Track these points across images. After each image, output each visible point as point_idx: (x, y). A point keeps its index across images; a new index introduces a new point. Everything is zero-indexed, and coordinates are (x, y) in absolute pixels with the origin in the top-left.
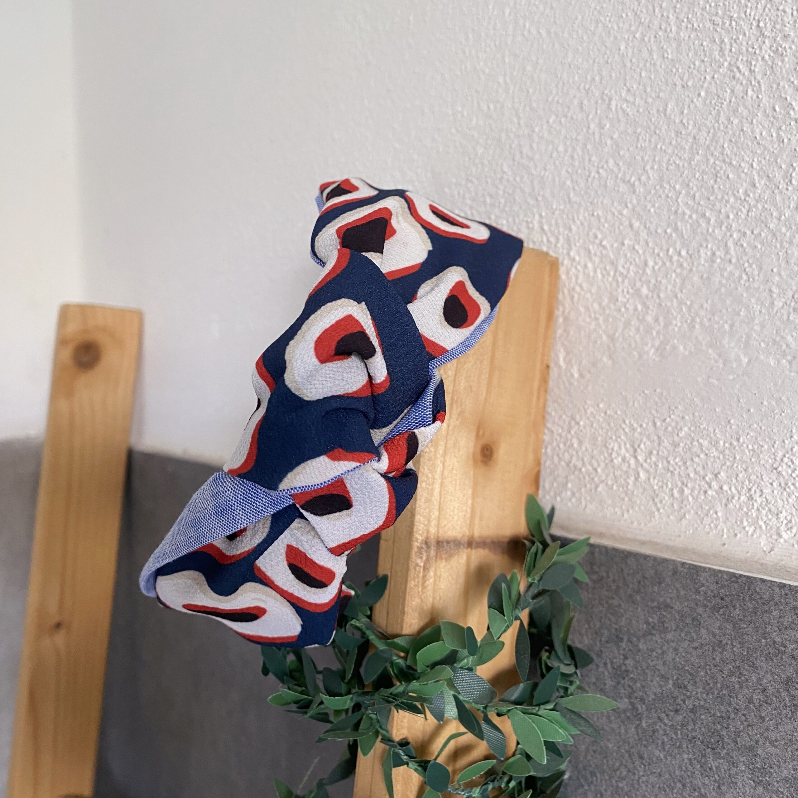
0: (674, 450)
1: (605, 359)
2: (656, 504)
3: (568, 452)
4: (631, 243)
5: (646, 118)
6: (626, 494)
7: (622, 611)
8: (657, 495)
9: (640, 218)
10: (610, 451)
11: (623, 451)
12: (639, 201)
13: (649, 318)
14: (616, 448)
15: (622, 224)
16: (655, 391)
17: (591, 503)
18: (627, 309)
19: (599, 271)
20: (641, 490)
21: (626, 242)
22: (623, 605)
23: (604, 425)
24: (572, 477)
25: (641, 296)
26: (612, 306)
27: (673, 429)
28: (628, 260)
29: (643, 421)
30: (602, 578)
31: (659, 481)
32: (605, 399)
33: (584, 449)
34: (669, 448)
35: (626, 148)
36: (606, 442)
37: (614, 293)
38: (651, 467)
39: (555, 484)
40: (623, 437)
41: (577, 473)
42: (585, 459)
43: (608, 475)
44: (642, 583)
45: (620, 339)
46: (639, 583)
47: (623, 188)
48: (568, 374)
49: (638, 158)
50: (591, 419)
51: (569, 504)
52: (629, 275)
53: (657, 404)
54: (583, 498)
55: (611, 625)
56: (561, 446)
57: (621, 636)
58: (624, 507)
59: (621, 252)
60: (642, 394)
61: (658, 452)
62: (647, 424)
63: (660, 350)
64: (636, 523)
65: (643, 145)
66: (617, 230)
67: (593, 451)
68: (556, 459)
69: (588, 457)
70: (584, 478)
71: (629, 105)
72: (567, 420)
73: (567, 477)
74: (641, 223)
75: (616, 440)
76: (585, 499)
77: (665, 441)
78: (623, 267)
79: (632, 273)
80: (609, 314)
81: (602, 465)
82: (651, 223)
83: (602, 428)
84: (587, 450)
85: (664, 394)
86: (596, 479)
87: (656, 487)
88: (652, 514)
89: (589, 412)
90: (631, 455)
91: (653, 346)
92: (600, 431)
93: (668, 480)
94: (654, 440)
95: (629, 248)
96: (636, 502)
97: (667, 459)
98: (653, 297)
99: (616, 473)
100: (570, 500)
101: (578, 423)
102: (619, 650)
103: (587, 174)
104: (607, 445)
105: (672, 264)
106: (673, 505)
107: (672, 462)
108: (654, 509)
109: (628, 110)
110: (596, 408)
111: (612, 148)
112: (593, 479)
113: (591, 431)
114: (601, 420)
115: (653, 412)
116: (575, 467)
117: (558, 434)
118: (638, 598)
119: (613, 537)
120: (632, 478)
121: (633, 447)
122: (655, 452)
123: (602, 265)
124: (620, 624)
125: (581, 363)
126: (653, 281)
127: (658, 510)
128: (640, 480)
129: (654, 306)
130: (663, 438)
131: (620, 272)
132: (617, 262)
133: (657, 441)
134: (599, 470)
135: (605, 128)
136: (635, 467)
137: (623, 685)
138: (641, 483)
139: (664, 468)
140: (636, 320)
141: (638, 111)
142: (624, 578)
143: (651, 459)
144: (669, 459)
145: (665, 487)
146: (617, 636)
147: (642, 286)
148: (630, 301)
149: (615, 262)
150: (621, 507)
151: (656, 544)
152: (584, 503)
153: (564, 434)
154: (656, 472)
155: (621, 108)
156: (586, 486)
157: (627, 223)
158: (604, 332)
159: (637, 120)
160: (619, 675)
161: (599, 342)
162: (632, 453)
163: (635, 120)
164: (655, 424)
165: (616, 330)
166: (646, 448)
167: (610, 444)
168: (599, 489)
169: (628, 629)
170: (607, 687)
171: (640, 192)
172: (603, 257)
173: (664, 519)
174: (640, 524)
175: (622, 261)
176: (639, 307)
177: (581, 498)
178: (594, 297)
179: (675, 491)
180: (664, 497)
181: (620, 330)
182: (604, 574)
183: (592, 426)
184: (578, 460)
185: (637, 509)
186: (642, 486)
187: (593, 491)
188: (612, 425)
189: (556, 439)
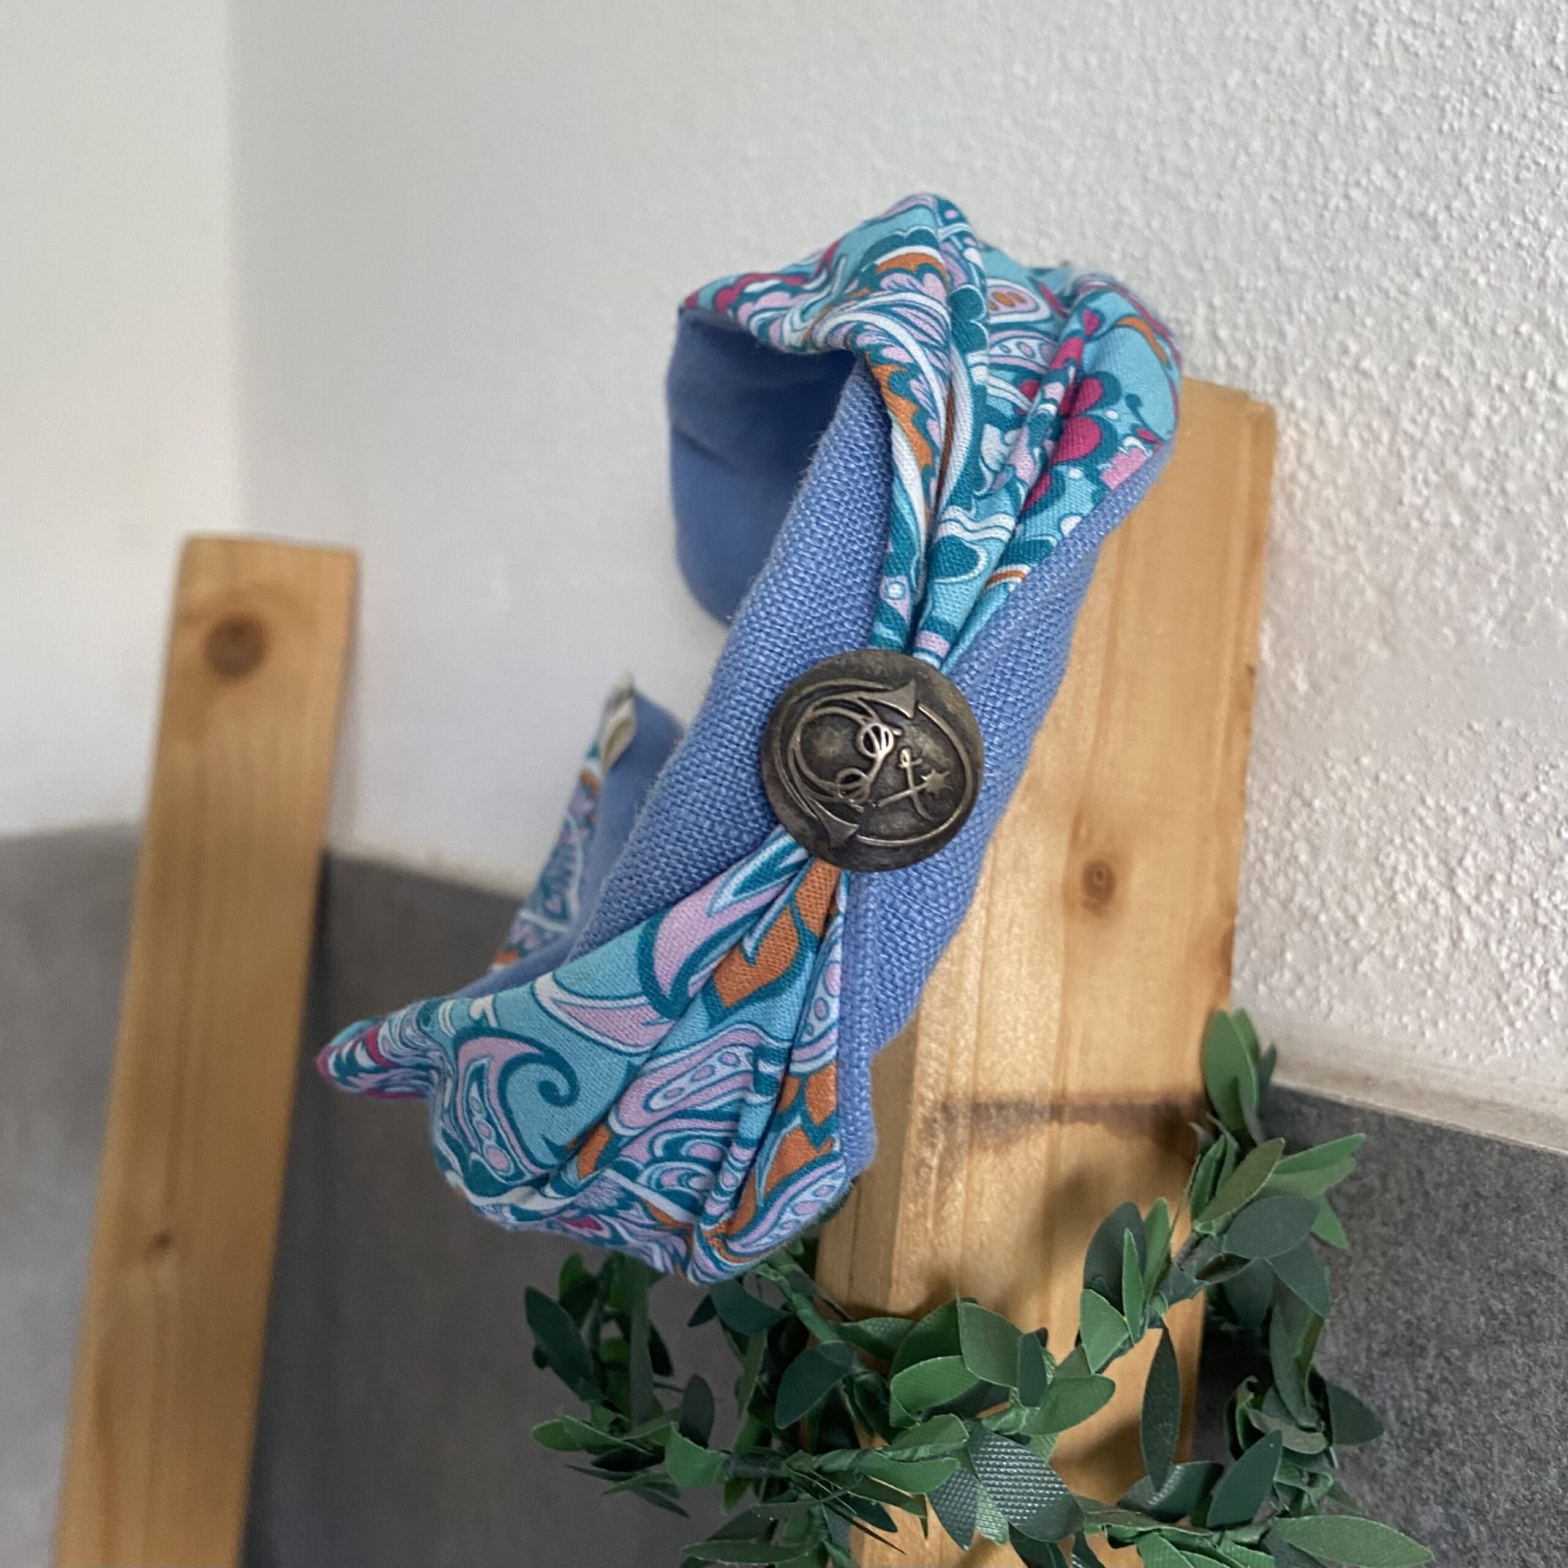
0: (1550, 873)
1: (1373, 646)
2: (1506, 1008)
3: (1286, 875)
4: (1431, 362)
5: (1461, 61)
6: (1430, 981)
7: (1422, 1277)
8: (1509, 985)
9: (1451, 300)
10: (1388, 873)
11: (1421, 874)
12: (1448, 259)
13: (1481, 545)
14: (1402, 868)
15: (1409, 318)
16: (1499, 724)
17: (1343, 1002)
18: (1427, 523)
19: (1352, 432)
20: (1467, 972)
21: (1419, 360)
22: (1425, 1265)
23: (1373, 809)
24: (1296, 936)
25: (1459, 490)
26: (1388, 517)
27: (1546, 820)
28: (1425, 404)
29: (1470, 799)
30: (1372, 1190)
31: (1511, 950)
32: (1374, 746)
33: (1323, 867)
34: (1536, 868)
35: (1413, 135)
36: (1379, 850)
37: (1394, 485)
38: (1492, 914)
39: (1254, 953)
40: (1419, 839)
41: (1306, 926)
42: (1328, 893)
43: (1383, 933)
44: (1472, 1209)
45: (1410, 598)
46: (1466, 1207)
47: (1408, 230)
48: (1283, 685)
49: (1445, 157)
50: (1341, 793)
51: (1289, 1003)
52: (1427, 442)
53: (1504, 757)
54: (1322, 989)
55: (1394, 1312)
56: (1269, 858)
57: (1421, 1341)
58: (1423, 1013)
59: (1408, 386)
60: (1466, 732)
61: (1509, 878)
62: (1481, 807)
63: (1511, 623)
64: (1455, 1054)
65: (1456, 125)
66: (1396, 333)
67: (1345, 872)
68: (1256, 893)
69: (1335, 887)
70: (1325, 939)
71: (1420, 32)
72: (1283, 794)
73: (1282, 936)
74: (1455, 312)
75: (1403, 846)
76: (1329, 990)
77: (1527, 849)
78: (1414, 421)
79: (1436, 435)
80: (1380, 538)
81: (1370, 907)
82: (1480, 310)
83: (1369, 818)
84: (1331, 870)
85: (1523, 733)
86: (1354, 943)
87: (1504, 965)
88: (1495, 1034)
89: (1333, 775)
90: (1441, 884)
91: (1491, 613)
92: (1363, 824)
93: (1534, 949)
94: (1498, 848)
95: (1426, 376)
96: (1455, 1001)
97: (1531, 895)
98: (1488, 492)
99: (1404, 929)
100: (1292, 993)
101: (1308, 804)
102: (1416, 1378)
103: (1320, 201)
104: (1382, 858)
105: (1536, 411)
106: (1549, 1011)
107: (1544, 902)
108: (1500, 1020)
109: (1417, 44)
110: (1354, 767)
111: (1380, 133)
112: (1346, 942)
113: (1340, 823)
114: (1365, 795)
115: (1496, 777)
116: (1303, 911)
117: (1258, 831)
118: (1463, 1247)
119: (1395, 1087)
120: (1445, 942)
121: (1445, 862)
122: (1500, 877)
123: (1360, 418)
124: (1419, 1312)
125: (1312, 656)
126: (1488, 453)
127: (1512, 1024)
128: (1463, 946)
129: (1492, 515)
130: (1520, 842)
131: (1405, 433)
132: (1399, 409)
133: (1507, 850)
134: (1362, 920)
135: (1362, 91)
136: (1450, 913)
137: (1429, 1469)
138: (1467, 956)
139: (1524, 918)
140: (1446, 548)
141: (1441, 45)
142: (1426, 1194)
143: (1490, 894)
144: (1536, 896)
145: (1527, 966)
146: (1411, 1343)
147: (1462, 466)
148: (1434, 502)
149: (1393, 408)
150: (1419, 1015)
151: (1508, 1109)
152: (1324, 1001)
153: (1273, 831)
154: (1505, 927)
155: (1400, 39)
156: (1329, 960)
157: (1420, 315)
158: (1371, 579)
159: (1439, 64)
160: (1419, 1442)
161: (1357, 605)
162: (1443, 879)
163: (1434, 67)
164: (1499, 807)
165: (1400, 575)
166: (1477, 867)
167: (1388, 856)
168: (1363, 967)
169: (1439, 1325)
170: (1388, 1469)
171: (1449, 239)
172: (1362, 398)
173: (1527, 1045)
174: (1467, 1056)
175: (1409, 406)
176: (1456, 519)
177: (1316, 989)
178: (1342, 495)
179: (1553, 977)
180: (1527, 990)
181: (1408, 576)
182: (1377, 1183)
183: (1343, 811)
184: (1309, 895)
185: (1457, 1018)
186: (1468, 961)
187: (1348, 972)
188: (1392, 807)
189: (1256, 844)
